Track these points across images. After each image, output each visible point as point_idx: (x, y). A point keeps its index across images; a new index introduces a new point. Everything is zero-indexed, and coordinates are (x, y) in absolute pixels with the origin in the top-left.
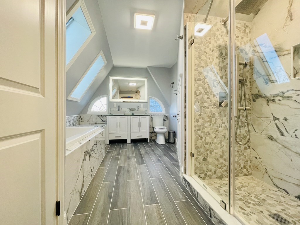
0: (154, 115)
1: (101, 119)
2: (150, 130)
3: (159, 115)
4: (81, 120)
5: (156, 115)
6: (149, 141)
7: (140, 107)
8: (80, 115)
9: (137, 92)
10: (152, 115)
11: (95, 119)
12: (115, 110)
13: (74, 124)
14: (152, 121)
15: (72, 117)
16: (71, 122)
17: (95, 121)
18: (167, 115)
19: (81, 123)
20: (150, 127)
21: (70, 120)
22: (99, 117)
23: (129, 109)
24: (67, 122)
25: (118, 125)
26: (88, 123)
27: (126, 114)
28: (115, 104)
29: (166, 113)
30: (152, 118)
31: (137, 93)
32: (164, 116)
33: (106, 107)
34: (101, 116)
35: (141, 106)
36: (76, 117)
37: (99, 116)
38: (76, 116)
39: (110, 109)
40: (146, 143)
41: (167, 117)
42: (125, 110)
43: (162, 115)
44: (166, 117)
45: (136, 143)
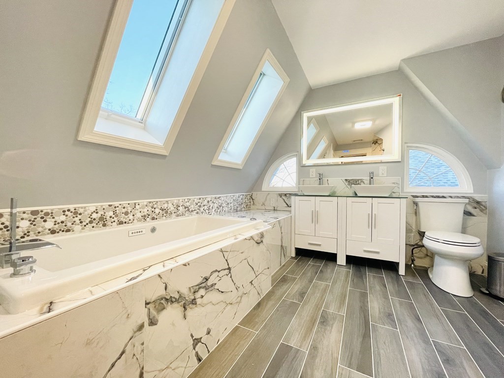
0: (423, 197)
1: (285, 202)
2: (407, 237)
3: (443, 197)
4: (252, 203)
5: (433, 197)
6: (402, 270)
7: (378, 176)
8: (251, 194)
9: (377, 142)
10: (417, 197)
11: (274, 201)
12: (312, 183)
13: (239, 209)
14: (416, 213)
15: (234, 196)
16: (232, 205)
17: (274, 205)
18: (478, 197)
19: (252, 207)
20: (408, 231)
21: (229, 202)
22: (281, 197)
23: (346, 180)
24: (223, 205)
25: (315, 217)
26: (263, 207)
27: (337, 192)
28: (313, 170)
29: (475, 191)
30: (416, 204)
31: (377, 144)
32: (467, 201)
33: (294, 176)
34: (286, 195)
35: (380, 174)
36: (241, 196)
37: (281, 195)
38: (243, 195)
39: (301, 182)
40: (393, 275)
41: (478, 203)
42: (336, 182)
43: (458, 197)
44: (475, 205)
45: (362, 269)
